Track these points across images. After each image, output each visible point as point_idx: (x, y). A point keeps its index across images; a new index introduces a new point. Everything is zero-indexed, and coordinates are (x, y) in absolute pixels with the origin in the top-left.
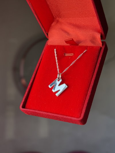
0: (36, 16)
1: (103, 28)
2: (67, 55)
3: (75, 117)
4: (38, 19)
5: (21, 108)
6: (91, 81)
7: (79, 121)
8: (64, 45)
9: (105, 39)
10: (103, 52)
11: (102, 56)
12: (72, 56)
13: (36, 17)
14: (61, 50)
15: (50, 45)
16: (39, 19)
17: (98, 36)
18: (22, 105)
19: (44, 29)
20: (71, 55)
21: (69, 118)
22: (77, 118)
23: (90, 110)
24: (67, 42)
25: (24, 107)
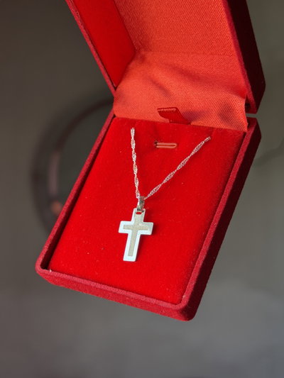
0: (89, 43)
1: (251, 85)
2: (160, 145)
3: (168, 302)
4: (95, 52)
5: (38, 267)
6: (215, 214)
7: (177, 311)
8: (156, 120)
9: (255, 112)
10: (248, 143)
11: (247, 153)
12: (172, 149)
13: (91, 46)
14: (149, 131)
15: (122, 118)
16: (97, 52)
17: (240, 104)
18: (40, 260)
19: (109, 76)
20: (172, 146)
21: (154, 301)
22: (172, 303)
23: (207, 285)
24: (162, 114)
25: (45, 265)
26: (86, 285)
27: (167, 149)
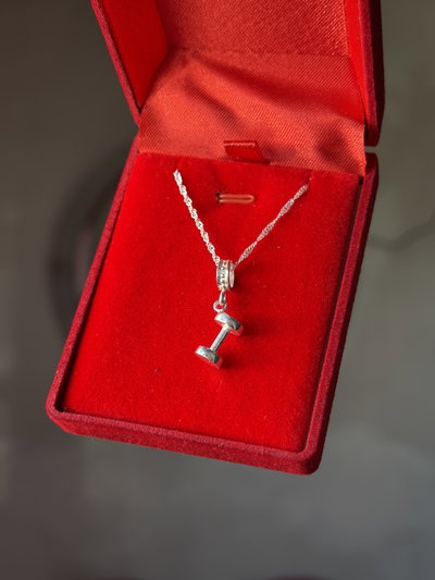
27: (238, 205)
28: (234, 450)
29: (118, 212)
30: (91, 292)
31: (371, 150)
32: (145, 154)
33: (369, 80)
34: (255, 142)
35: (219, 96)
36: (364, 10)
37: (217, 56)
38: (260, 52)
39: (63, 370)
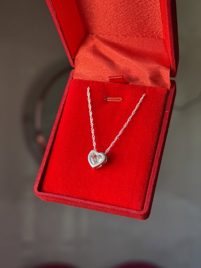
3: (134, 210)
5: (36, 191)
9: (174, 76)
12: (119, 102)
15: (79, 80)
20: (118, 100)
21: (124, 210)
22: (137, 210)
26: (74, 202)
27: (115, 102)
28: (113, 210)
29: (64, 105)
30: (52, 140)
31: (173, 79)
32: (75, 80)
33: (172, 52)
34: (122, 76)
35: (107, 55)
36: (169, 24)
37: (106, 37)
38: (125, 36)
39: (41, 174)
